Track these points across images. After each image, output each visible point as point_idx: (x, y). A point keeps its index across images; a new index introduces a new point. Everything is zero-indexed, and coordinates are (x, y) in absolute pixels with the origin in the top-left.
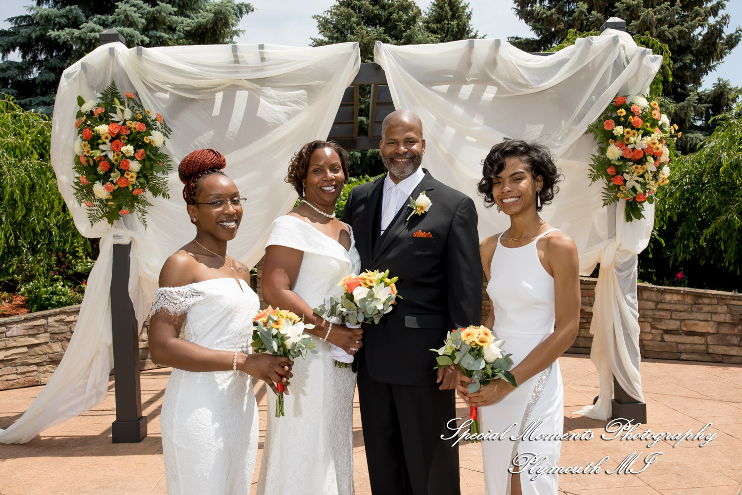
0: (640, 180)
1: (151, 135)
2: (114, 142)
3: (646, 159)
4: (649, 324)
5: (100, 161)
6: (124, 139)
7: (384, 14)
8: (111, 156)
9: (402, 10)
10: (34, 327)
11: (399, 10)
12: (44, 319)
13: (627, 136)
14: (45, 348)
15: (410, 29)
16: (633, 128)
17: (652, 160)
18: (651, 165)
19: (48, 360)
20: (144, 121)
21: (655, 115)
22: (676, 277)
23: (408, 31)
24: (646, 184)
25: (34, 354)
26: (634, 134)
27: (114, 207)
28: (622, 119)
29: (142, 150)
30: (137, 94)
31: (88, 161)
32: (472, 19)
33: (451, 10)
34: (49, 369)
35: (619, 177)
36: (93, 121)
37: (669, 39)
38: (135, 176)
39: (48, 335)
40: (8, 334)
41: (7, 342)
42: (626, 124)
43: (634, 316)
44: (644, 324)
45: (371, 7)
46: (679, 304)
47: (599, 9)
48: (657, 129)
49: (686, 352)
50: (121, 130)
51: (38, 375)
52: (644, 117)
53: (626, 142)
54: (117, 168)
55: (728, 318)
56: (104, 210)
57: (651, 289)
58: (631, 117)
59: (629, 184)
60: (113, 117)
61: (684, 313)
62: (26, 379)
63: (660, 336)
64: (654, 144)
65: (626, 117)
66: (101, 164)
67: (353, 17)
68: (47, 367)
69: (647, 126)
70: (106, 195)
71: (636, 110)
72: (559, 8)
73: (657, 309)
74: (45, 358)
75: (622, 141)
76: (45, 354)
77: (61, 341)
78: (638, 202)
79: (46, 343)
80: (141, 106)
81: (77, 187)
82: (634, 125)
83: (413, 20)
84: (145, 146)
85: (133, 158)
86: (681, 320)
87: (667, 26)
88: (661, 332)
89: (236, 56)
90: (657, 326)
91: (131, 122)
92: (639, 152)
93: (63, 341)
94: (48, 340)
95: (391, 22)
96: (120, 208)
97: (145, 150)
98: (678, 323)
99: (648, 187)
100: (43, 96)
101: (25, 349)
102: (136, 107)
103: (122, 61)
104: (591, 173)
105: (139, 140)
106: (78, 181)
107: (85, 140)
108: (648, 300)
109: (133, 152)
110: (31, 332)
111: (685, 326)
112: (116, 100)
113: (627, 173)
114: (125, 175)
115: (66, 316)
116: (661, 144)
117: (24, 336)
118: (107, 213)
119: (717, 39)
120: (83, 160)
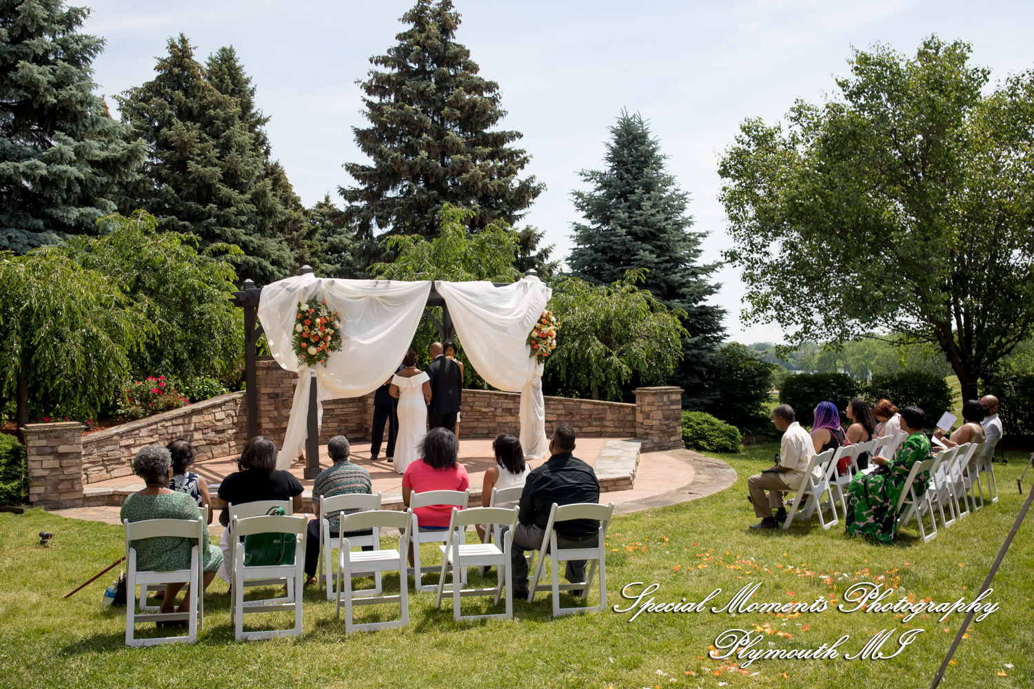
0: (545, 346)
3: (548, 337)
5: (313, 336)
8: (320, 334)
13: (540, 327)
17: (550, 338)
26: (543, 327)
33: (233, 83)
35: (536, 345)
45: (184, 98)
53: (541, 331)
55: (563, 412)
56: (307, 359)
59: (540, 349)
60: (319, 314)
64: (550, 330)
75: (539, 330)
79: (157, 442)
82: (543, 323)
92: (545, 334)
96: (317, 359)
107: (304, 325)
110: (151, 434)
112: (317, 304)
113: (540, 343)
114: (325, 343)
116: (553, 331)
117: (147, 436)
119: (526, 194)
120: (305, 336)
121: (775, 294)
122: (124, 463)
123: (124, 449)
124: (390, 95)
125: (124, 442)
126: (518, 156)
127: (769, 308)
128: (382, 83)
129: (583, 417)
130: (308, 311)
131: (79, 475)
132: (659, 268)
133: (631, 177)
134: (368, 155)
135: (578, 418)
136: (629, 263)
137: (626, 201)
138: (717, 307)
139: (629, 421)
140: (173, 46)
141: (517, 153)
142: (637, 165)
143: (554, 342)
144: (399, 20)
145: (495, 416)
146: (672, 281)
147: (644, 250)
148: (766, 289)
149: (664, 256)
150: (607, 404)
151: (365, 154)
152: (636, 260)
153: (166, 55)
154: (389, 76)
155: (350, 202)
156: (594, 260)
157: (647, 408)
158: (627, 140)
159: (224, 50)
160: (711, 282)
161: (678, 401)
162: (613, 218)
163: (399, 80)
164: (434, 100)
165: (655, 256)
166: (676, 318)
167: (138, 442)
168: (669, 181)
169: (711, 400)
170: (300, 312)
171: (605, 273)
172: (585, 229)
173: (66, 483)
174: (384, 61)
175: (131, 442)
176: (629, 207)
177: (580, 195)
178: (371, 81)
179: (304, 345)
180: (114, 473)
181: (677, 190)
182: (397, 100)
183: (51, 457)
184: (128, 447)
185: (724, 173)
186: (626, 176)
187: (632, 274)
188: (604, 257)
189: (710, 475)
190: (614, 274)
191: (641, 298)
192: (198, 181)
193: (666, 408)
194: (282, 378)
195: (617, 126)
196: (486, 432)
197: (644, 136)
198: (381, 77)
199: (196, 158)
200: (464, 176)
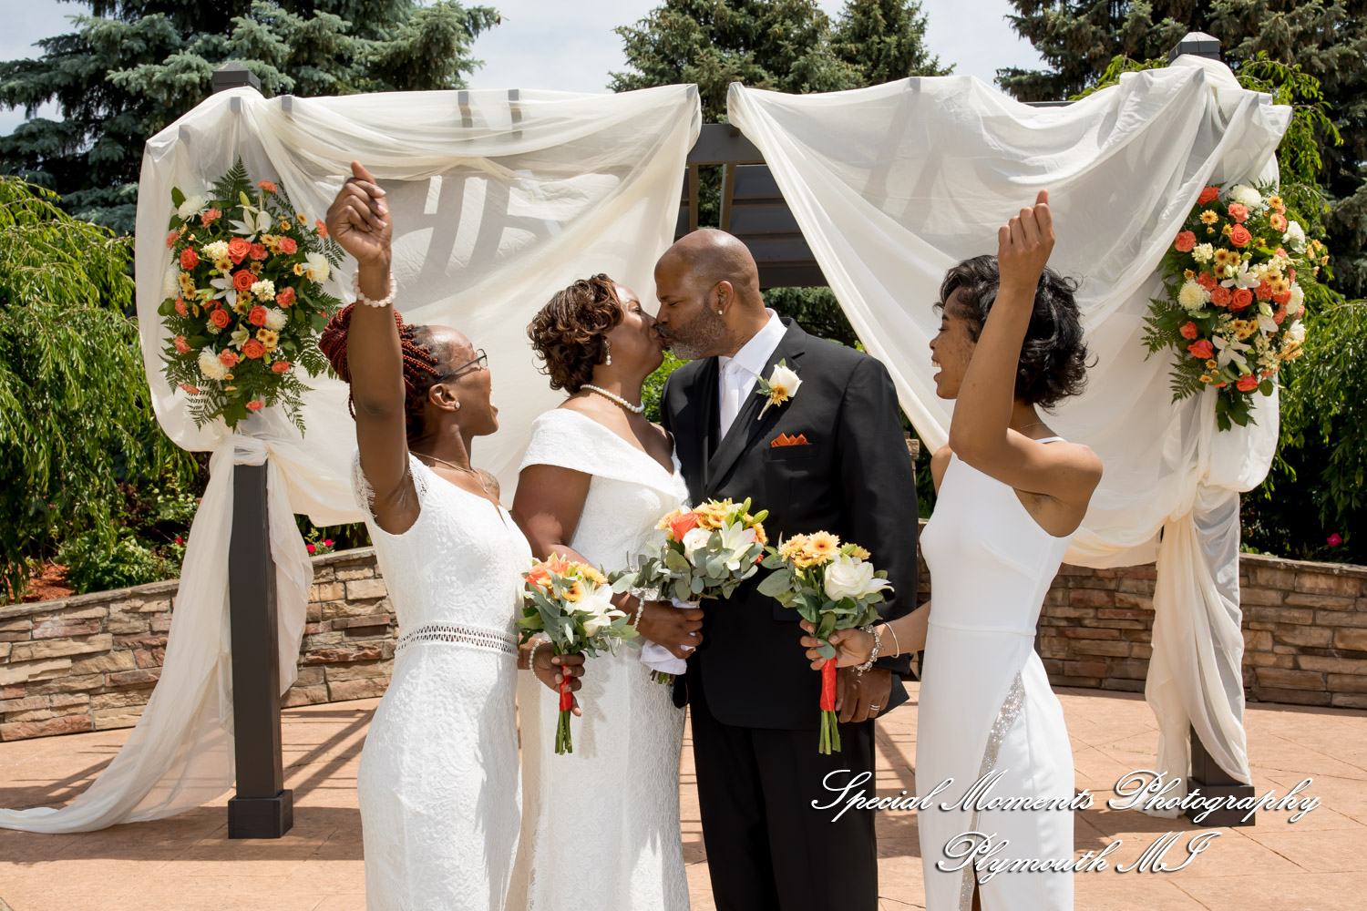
0: (1246, 348)
1: (306, 261)
2: (241, 273)
3: (1257, 308)
4: (1269, 635)
5: (213, 308)
6: (256, 268)
7: (755, 25)
9: (791, 18)
10: (84, 621)
11: (785, 17)
12: (103, 606)
13: (1219, 263)
14: (104, 662)
15: (805, 53)
16: (1232, 248)
17: (1270, 309)
18: (1267, 320)
19: (109, 684)
20: (293, 235)
21: (1276, 222)
22: (1327, 543)
23: (802, 58)
24: (1257, 356)
25: (83, 672)
26: (1234, 260)
27: (237, 396)
28: (1211, 230)
29: (289, 290)
30: (281, 185)
31: (190, 309)
32: (927, 32)
34: (109, 701)
35: (1204, 342)
36: (199, 235)
37: (1320, 71)
38: (277, 338)
39: (109, 637)
40: (37, 633)
41: (33, 649)
42: (1218, 240)
43: (1234, 616)
44: (1259, 634)
46: (1330, 595)
47: (1180, 12)
48: (1280, 249)
49: (1344, 692)
50: (251, 251)
51: (91, 712)
52: (1253, 228)
53: (1218, 276)
54: (243, 323)
56: (218, 400)
57: (1273, 567)
58: (1227, 226)
59: (1224, 358)
60: (236, 228)
61: (1340, 615)
62: (68, 719)
63: (1290, 659)
64: (1274, 278)
65: (1218, 226)
66: (214, 314)
67: (694, 31)
68: (107, 698)
69: (1260, 245)
70: (222, 374)
71: (1239, 213)
72: (1097, 13)
73: (1285, 605)
74: (104, 680)
75: (1209, 273)
76: (103, 672)
77: (133, 649)
78: (1243, 393)
80: (288, 207)
81: (171, 358)
82: (1234, 243)
83: (813, 36)
84: (294, 281)
85: (272, 304)
86: (1334, 628)
87: (1315, 45)
88: (1294, 651)
89: (466, 113)
90: (1286, 639)
91: (270, 236)
92: (1244, 294)
93: (137, 648)
94: (109, 646)
95: (768, 40)
96: (247, 396)
97: (295, 289)
98: (1328, 633)
99: (1260, 362)
100: (102, 187)
101: (67, 663)
102: (279, 210)
103: (254, 123)
104: (1148, 334)
105: (284, 271)
106: (171, 346)
107: (185, 271)
108: (1267, 587)
109: (274, 293)
111: (1342, 639)
112: (243, 195)
113: (1220, 335)
114: (258, 336)
115: (142, 602)
116: (1287, 279)
118: (223, 406)
120: (181, 307)
151: (1028, 44)
170: (177, 222)
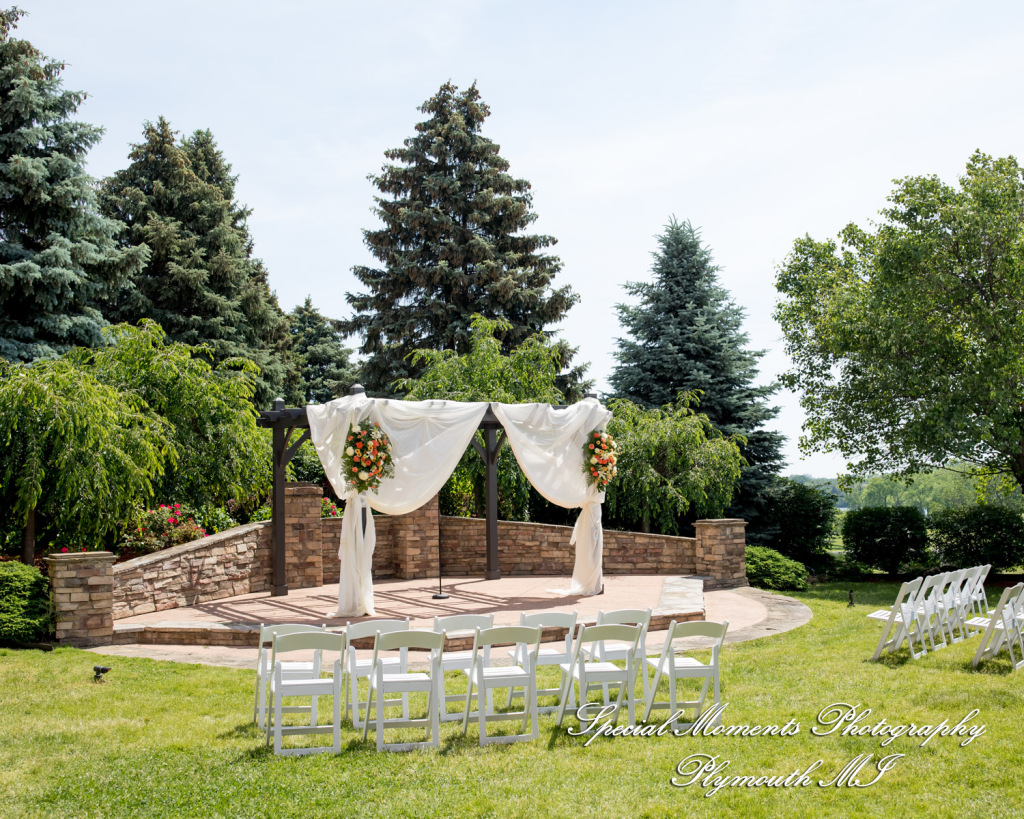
0: (604, 473)
3: (607, 464)
13: (600, 453)
16: (602, 449)
17: (610, 464)
24: (607, 475)
26: (603, 452)
35: (596, 472)
52: (607, 444)
53: (600, 456)
55: (616, 546)
64: (611, 456)
71: (603, 440)
79: (179, 576)
92: (605, 460)
103: (376, 406)
104: (582, 469)
113: (599, 470)
117: (171, 569)
119: (559, 305)
120: (356, 459)
121: (837, 420)
122: (146, 598)
123: (147, 584)
124: (406, 192)
125: (148, 575)
126: (550, 264)
127: (831, 436)
128: (397, 178)
129: (638, 552)
130: (360, 434)
131: (108, 610)
132: (714, 390)
133: (682, 290)
134: (381, 260)
135: (632, 552)
136: (680, 383)
137: (676, 316)
138: (776, 433)
139: (689, 557)
140: (149, 131)
141: (548, 260)
142: (688, 276)
143: (615, 468)
144: (418, 108)
145: (540, 550)
146: (729, 404)
147: (699, 370)
148: (828, 414)
149: (720, 376)
150: (663, 538)
151: (377, 259)
152: (688, 380)
153: (143, 141)
154: (406, 171)
155: (359, 311)
156: (641, 380)
157: (708, 542)
158: (677, 250)
159: (199, 133)
160: (770, 406)
161: (741, 534)
162: (663, 334)
163: (417, 176)
164: (456, 200)
165: (709, 376)
166: (734, 444)
167: (161, 575)
168: (723, 295)
169: (770, 535)
170: (351, 433)
171: (653, 395)
172: (632, 346)
173: (95, 618)
174: (402, 155)
175: (154, 575)
176: (680, 323)
177: (624, 309)
178: (386, 176)
179: (355, 469)
180: (138, 610)
181: (732, 305)
182: (413, 199)
183: (80, 590)
184: (151, 581)
185: (782, 287)
186: (676, 289)
187: (686, 395)
188: (653, 376)
189: (782, 611)
190: (663, 396)
191: (696, 422)
192: (181, 284)
193: (728, 542)
194: (308, 507)
195: (666, 234)
196: (530, 568)
197: (695, 245)
198: (397, 172)
199: (177, 258)
200: (494, 284)
